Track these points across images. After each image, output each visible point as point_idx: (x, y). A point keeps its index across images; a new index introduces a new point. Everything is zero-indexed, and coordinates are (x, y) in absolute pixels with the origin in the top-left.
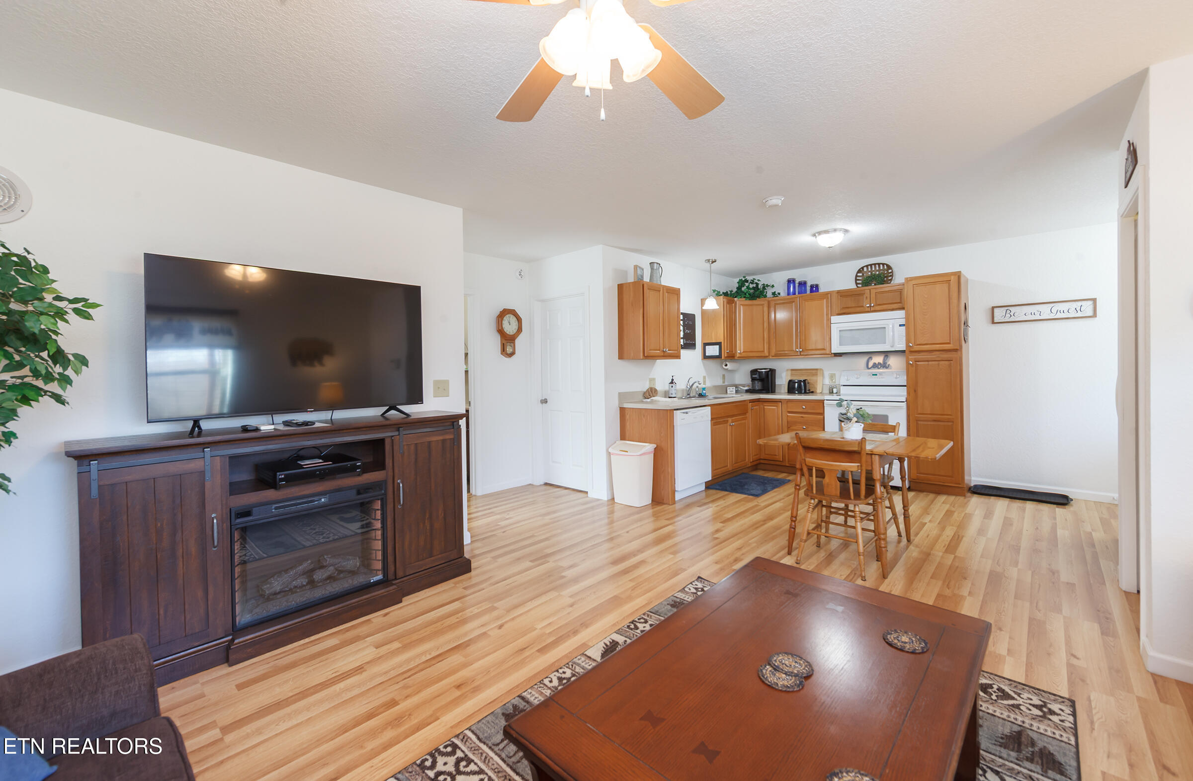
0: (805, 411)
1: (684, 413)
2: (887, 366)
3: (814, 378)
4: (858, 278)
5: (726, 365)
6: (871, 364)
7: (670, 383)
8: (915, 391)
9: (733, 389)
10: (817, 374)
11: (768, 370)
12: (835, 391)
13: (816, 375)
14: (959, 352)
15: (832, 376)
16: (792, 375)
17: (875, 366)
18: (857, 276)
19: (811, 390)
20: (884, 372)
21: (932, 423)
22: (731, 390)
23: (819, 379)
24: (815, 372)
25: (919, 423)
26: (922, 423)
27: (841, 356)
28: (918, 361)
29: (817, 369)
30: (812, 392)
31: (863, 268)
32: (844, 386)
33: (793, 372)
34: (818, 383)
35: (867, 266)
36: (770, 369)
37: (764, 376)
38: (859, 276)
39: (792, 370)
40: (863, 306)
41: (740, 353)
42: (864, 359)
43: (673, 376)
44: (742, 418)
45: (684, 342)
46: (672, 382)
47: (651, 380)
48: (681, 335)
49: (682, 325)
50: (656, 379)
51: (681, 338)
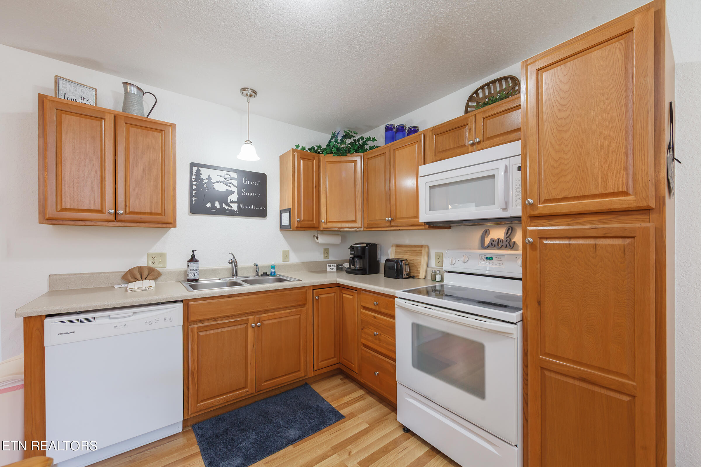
0: (377, 308)
1: (68, 321)
2: (512, 244)
3: (417, 258)
4: (469, 109)
5: (317, 238)
6: (487, 241)
7: (188, 261)
9: (334, 266)
10: (421, 253)
11: (365, 245)
12: (438, 278)
13: (420, 253)
15: (440, 258)
16: (396, 252)
17: (495, 244)
18: (467, 106)
19: (412, 274)
20: (504, 255)
21: (577, 383)
22: (332, 267)
23: (423, 260)
24: (418, 249)
25: (547, 373)
26: (553, 375)
27: (449, 228)
28: (547, 238)
29: (421, 246)
30: (413, 277)
31: (476, 92)
32: (449, 272)
33: (398, 248)
34: (422, 264)
35: (482, 88)
36: (368, 244)
37: (360, 254)
38: (471, 107)
39: (397, 246)
40: (465, 145)
41: (326, 223)
42: (477, 234)
43: (193, 251)
44: (289, 313)
45: (238, 207)
46: (193, 259)
47: (154, 256)
48: (234, 197)
49: (234, 186)
50: (162, 256)
51: (232, 202)
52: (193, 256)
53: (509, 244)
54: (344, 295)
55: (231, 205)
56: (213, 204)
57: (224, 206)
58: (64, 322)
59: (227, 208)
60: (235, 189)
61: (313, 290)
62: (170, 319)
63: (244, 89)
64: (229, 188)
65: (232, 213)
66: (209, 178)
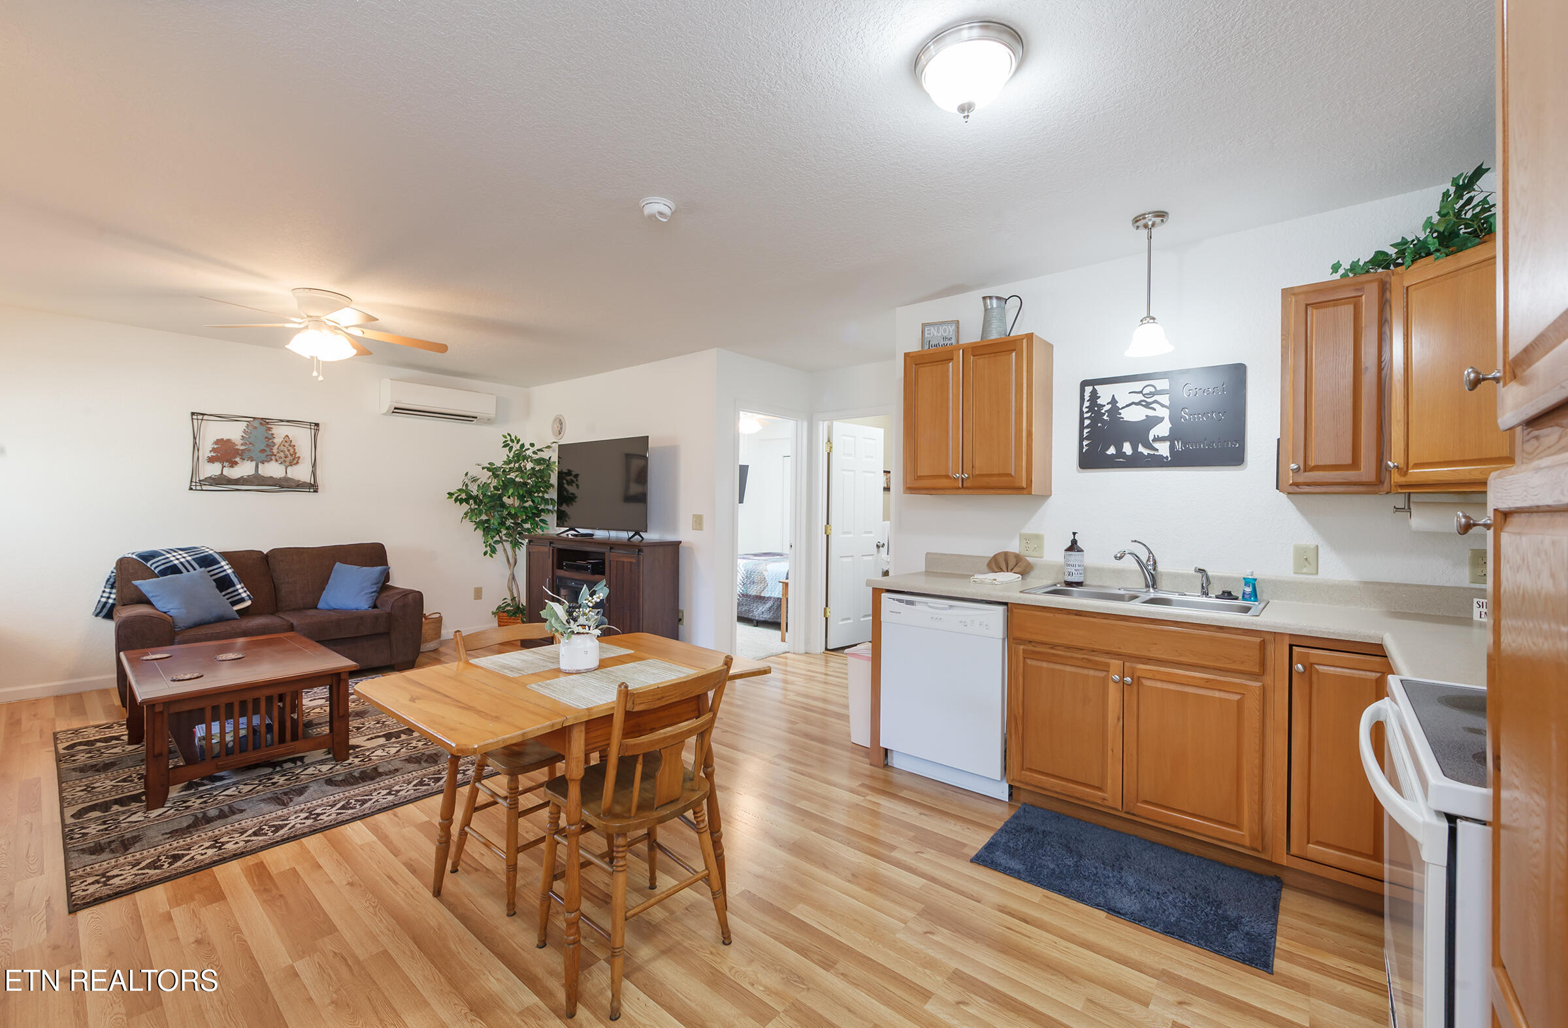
1: (898, 600)
7: (1067, 549)
41: (1402, 471)
43: (1074, 534)
45: (1172, 447)
46: (1073, 547)
47: (1027, 539)
48: (1163, 429)
49: (1163, 405)
51: (1156, 439)
52: (1074, 542)
55: (1156, 445)
56: (1119, 448)
57: (1141, 449)
58: (894, 599)
59: (1146, 452)
60: (1164, 413)
61: (1291, 646)
63: (1139, 217)
64: (1151, 413)
65: (1156, 462)
66: (1113, 401)
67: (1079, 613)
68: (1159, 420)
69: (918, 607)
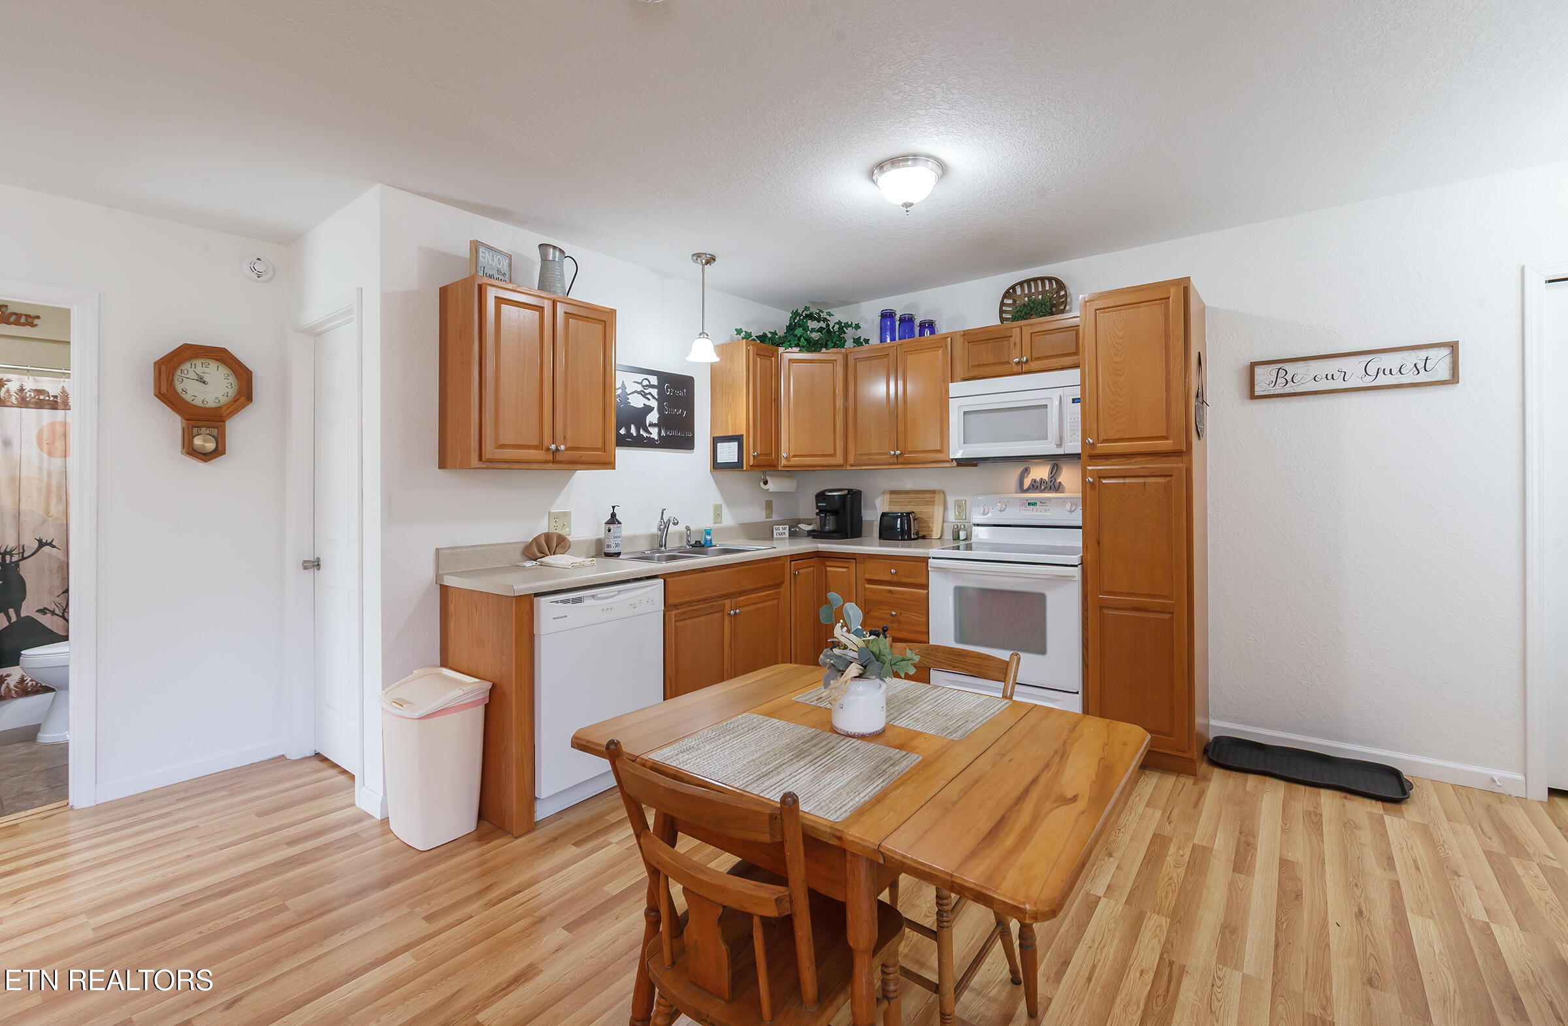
0: (895, 579)
1: (563, 602)
2: (1057, 485)
3: (928, 509)
4: (1004, 308)
5: (766, 483)
6: (1027, 482)
7: (607, 523)
8: (1098, 542)
9: (785, 529)
10: (934, 502)
11: (846, 492)
12: (962, 535)
13: (932, 502)
14: (1185, 458)
15: (960, 506)
16: (891, 502)
17: (1036, 486)
18: (1002, 304)
19: (921, 534)
20: (1050, 499)
21: (1131, 614)
22: (781, 531)
23: (938, 511)
24: (930, 495)
25: (1106, 611)
26: (1111, 612)
27: (976, 465)
28: (1105, 478)
29: (934, 492)
30: (924, 537)
31: (1013, 287)
32: (978, 525)
33: (894, 496)
34: (935, 519)
35: (1021, 284)
36: (850, 491)
37: (837, 505)
38: (1008, 305)
39: (892, 492)
40: (1008, 363)
41: (787, 459)
42: (1014, 472)
43: (614, 507)
44: (767, 595)
45: (660, 432)
46: (613, 520)
47: (557, 516)
48: (653, 417)
49: (654, 397)
50: (566, 515)
51: (651, 425)
52: (613, 515)
53: (1053, 485)
54: (829, 569)
55: (650, 429)
56: (628, 429)
57: (642, 432)
58: (557, 602)
59: (645, 435)
60: (654, 403)
61: (791, 561)
62: (652, 601)
63: (698, 255)
64: (648, 403)
65: (650, 444)
66: (623, 387)
67: (703, 570)
68: (651, 409)
69: (587, 602)
